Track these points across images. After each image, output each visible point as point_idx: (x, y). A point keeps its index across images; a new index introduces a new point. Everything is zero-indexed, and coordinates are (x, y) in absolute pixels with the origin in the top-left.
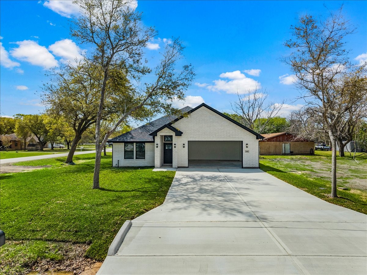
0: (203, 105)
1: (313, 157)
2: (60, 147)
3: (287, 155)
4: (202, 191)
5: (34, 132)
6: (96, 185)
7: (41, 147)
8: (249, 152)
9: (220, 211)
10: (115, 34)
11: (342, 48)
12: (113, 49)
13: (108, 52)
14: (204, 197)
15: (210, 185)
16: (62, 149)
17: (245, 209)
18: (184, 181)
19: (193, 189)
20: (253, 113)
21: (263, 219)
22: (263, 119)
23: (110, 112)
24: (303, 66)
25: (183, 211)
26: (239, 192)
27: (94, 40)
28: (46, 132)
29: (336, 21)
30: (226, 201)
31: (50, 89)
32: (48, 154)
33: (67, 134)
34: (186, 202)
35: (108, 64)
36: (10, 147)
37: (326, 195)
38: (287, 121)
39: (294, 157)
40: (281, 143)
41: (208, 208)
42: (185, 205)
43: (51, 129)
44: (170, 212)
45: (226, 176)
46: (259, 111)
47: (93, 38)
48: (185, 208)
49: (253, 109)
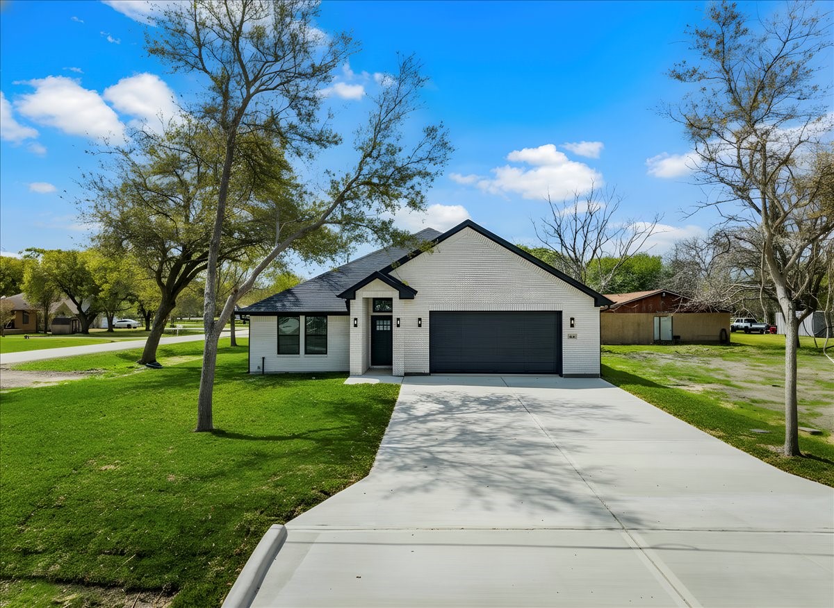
0: (468, 224)
1: (729, 349)
2: (129, 326)
3: (666, 343)
4: (467, 437)
5: (66, 291)
6: (205, 423)
7: (82, 325)
8: (576, 338)
9: (513, 497)
10: (254, 50)
11: (811, 82)
12: (249, 84)
13: (237, 94)
14: (471, 454)
15: (487, 420)
16: (132, 329)
17: (580, 489)
18: (421, 409)
19: (444, 431)
20: (584, 245)
21: (631, 522)
22: (608, 259)
23: (246, 243)
24: (715, 126)
25: (419, 496)
26: (560, 440)
27: (203, 65)
28: (96, 290)
29: (798, 14)
30: (528, 467)
31: (98, 185)
32: (100, 342)
33: (143, 295)
34: (426, 471)
35: (236, 121)
36: (12, 325)
37: (771, 448)
38: (665, 263)
39: (682, 349)
40: (651, 315)
41: (484, 489)
42: (423, 477)
43: (107, 282)
44: (386, 497)
45: (522, 397)
46: (598, 239)
47: (201, 59)
48: (426, 488)
49: (586, 237)
